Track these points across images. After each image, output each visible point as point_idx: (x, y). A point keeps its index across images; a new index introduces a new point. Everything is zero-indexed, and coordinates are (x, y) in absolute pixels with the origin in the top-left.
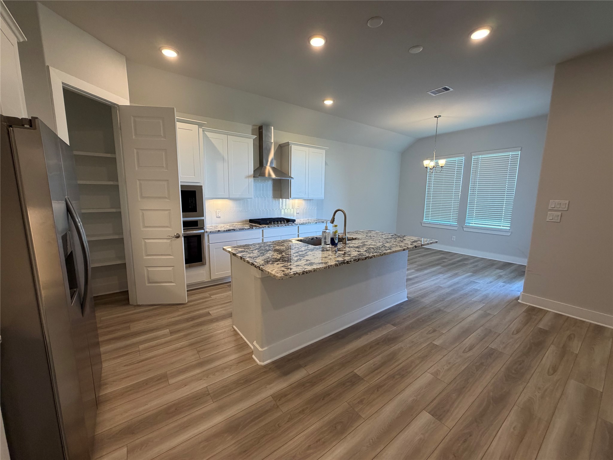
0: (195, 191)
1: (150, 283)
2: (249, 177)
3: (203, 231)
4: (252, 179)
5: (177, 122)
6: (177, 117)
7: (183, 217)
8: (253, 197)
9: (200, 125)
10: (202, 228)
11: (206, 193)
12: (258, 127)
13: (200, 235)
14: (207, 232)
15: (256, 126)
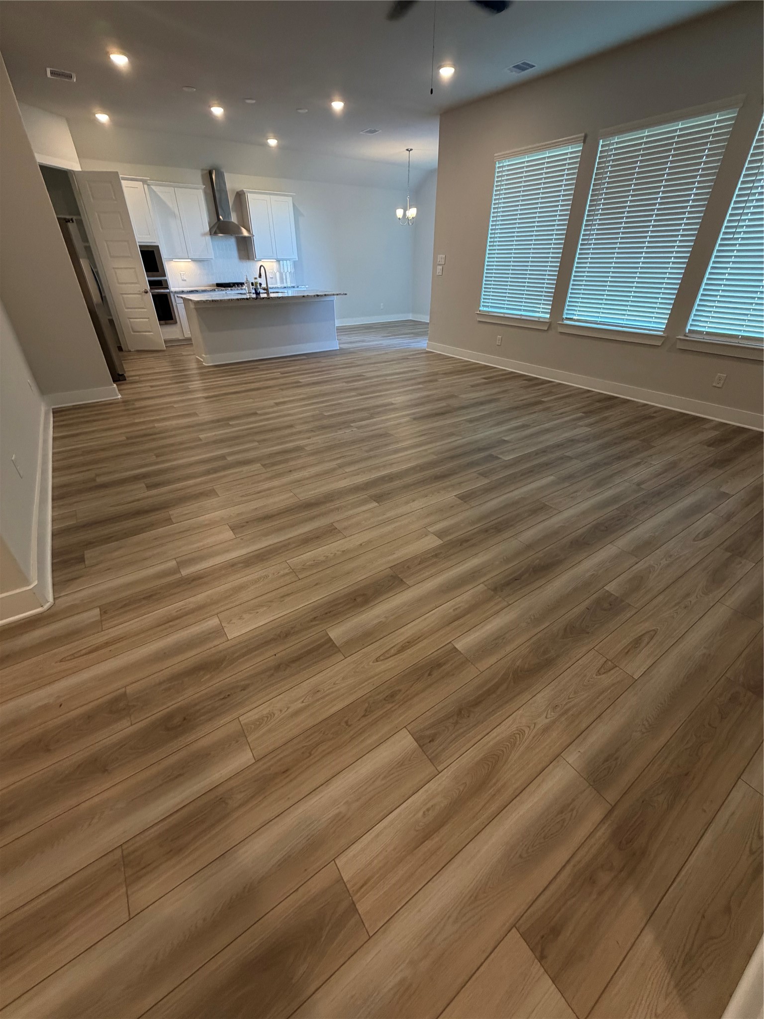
0: (153, 251)
1: (134, 332)
2: (204, 235)
3: (168, 291)
4: (208, 238)
5: (122, 180)
6: (121, 176)
7: (148, 277)
8: (213, 258)
9: (144, 182)
10: (167, 288)
11: (164, 253)
12: (208, 171)
13: (167, 295)
14: (172, 292)
15: (206, 170)
